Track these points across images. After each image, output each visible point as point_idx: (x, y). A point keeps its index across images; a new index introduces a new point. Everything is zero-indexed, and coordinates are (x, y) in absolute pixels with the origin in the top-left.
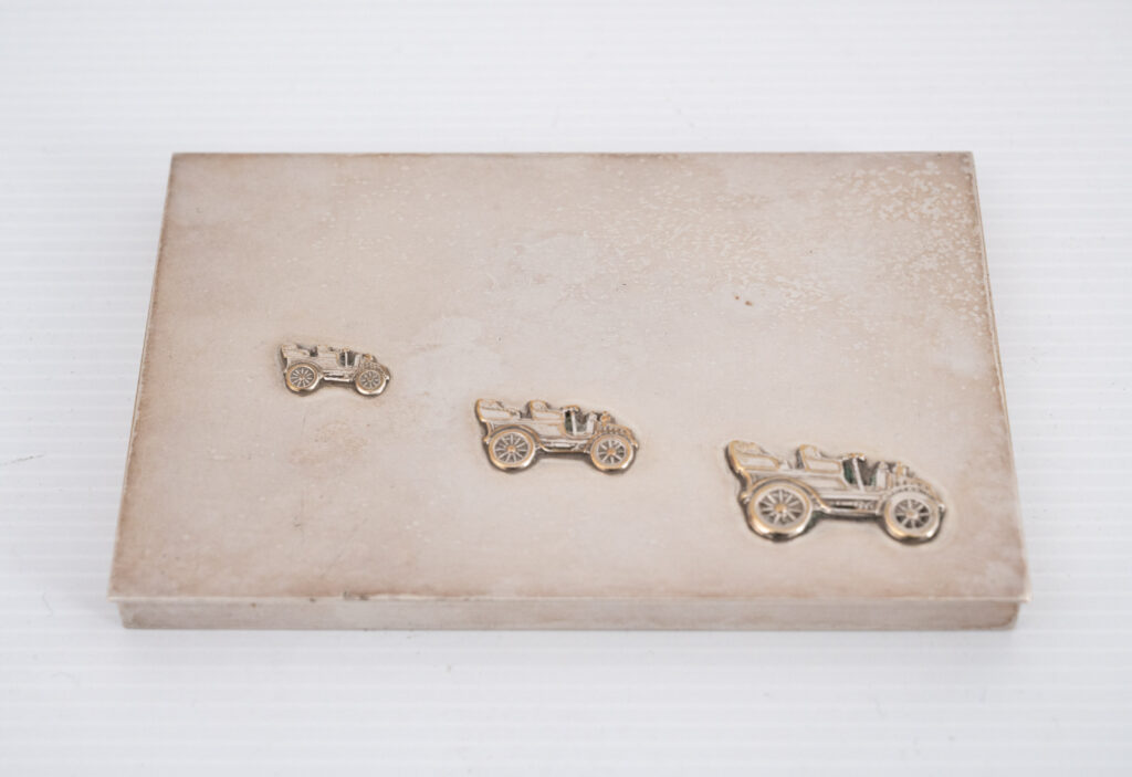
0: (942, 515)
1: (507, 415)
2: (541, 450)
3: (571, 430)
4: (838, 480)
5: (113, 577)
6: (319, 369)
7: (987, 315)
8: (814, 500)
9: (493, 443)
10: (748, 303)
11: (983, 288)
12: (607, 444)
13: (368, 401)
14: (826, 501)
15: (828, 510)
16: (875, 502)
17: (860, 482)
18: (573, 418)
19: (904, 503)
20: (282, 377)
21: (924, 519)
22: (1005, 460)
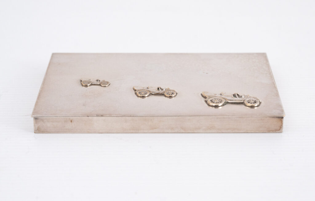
0: (260, 103)
1: (141, 88)
2: (151, 93)
3: (159, 90)
4: (232, 97)
5: (33, 113)
6: (91, 82)
7: (271, 75)
8: (225, 100)
9: (138, 93)
10: (207, 73)
11: (270, 71)
12: (169, 92)
13: (104, 87)
14: (229, 100)
15: (229, 101)
16: (242, 100)
17: (238, 97)
18: (160, 89)
19: (250, 100)
20: (80, 84)
21: (255, 103)
22: (277, 95)
